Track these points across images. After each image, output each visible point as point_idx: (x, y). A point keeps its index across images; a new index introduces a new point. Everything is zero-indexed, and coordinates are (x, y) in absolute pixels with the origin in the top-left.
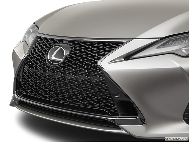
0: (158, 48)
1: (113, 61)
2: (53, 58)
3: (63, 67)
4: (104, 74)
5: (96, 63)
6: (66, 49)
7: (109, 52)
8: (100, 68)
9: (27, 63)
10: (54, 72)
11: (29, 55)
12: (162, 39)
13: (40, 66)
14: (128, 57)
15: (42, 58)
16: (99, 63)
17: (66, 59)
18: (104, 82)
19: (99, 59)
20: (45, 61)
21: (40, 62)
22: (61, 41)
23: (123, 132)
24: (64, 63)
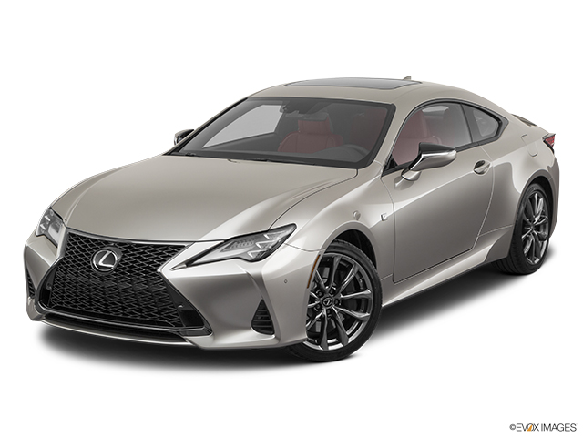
0: (222, 251)
1: (175, 268)
2: (101, 263)
3: (115, 275)
4: (165, 282)
5: (156, 270)
6: (118, 254)
7: (168, 257)
8: (161, 276)
9: (62, 268)
10: (102, 281)
11: (64, 259)
12: (226, 241)
13: (82, 272)
14: (190, 263)
15: (85, 264)
16: (159, 270)
17: (118, 265)
18: (165, 291)
19: (159, 265)
20: (90, 267)
21: (84, 268)
22: (106, 242)
23: (189, 343)
24: (116, 270)
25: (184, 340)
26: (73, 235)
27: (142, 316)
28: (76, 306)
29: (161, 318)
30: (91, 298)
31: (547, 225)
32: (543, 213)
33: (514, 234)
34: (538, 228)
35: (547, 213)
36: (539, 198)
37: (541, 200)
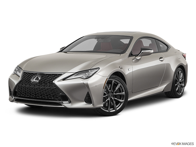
0: (75, 76)
1: (59, 81)
2: (34, 80)
3: (39, 84)
4: (56, 86)
5: (52, 82)
6: (40, 77)
7: (57, 78)
8: (54, 84)
9: (21, 83)
10: (34, 86)
11: (22, 80)
12: (76, 73)
13: (28, 84)
14: (64, 79)
15: (29, 81)
16: (53, 82)
17: (40, 81)
18: (55, 89)
19: (53, 80)
20: (30, 82)
21: (28, 82)
22: (36, 74)
24: (39, 82)
25: (62, 105)
26: (25, 73)
27: (47, 98)
28: (25, 96)
29: (54, 98)
30: (30, 92)
31: (184, 82)
32: (182, 78)
33: (173, 84)
34: (181, 83)
35: (183, 78)
36: (181, 73)
37: (182, 74)
